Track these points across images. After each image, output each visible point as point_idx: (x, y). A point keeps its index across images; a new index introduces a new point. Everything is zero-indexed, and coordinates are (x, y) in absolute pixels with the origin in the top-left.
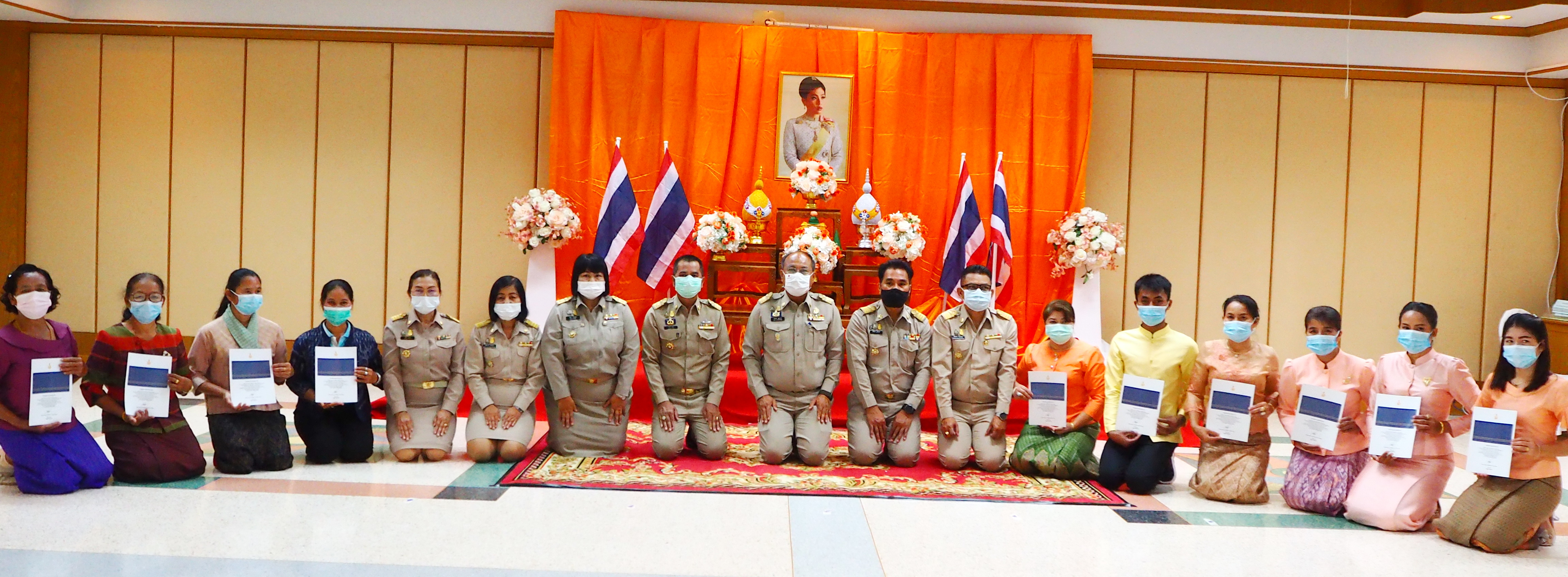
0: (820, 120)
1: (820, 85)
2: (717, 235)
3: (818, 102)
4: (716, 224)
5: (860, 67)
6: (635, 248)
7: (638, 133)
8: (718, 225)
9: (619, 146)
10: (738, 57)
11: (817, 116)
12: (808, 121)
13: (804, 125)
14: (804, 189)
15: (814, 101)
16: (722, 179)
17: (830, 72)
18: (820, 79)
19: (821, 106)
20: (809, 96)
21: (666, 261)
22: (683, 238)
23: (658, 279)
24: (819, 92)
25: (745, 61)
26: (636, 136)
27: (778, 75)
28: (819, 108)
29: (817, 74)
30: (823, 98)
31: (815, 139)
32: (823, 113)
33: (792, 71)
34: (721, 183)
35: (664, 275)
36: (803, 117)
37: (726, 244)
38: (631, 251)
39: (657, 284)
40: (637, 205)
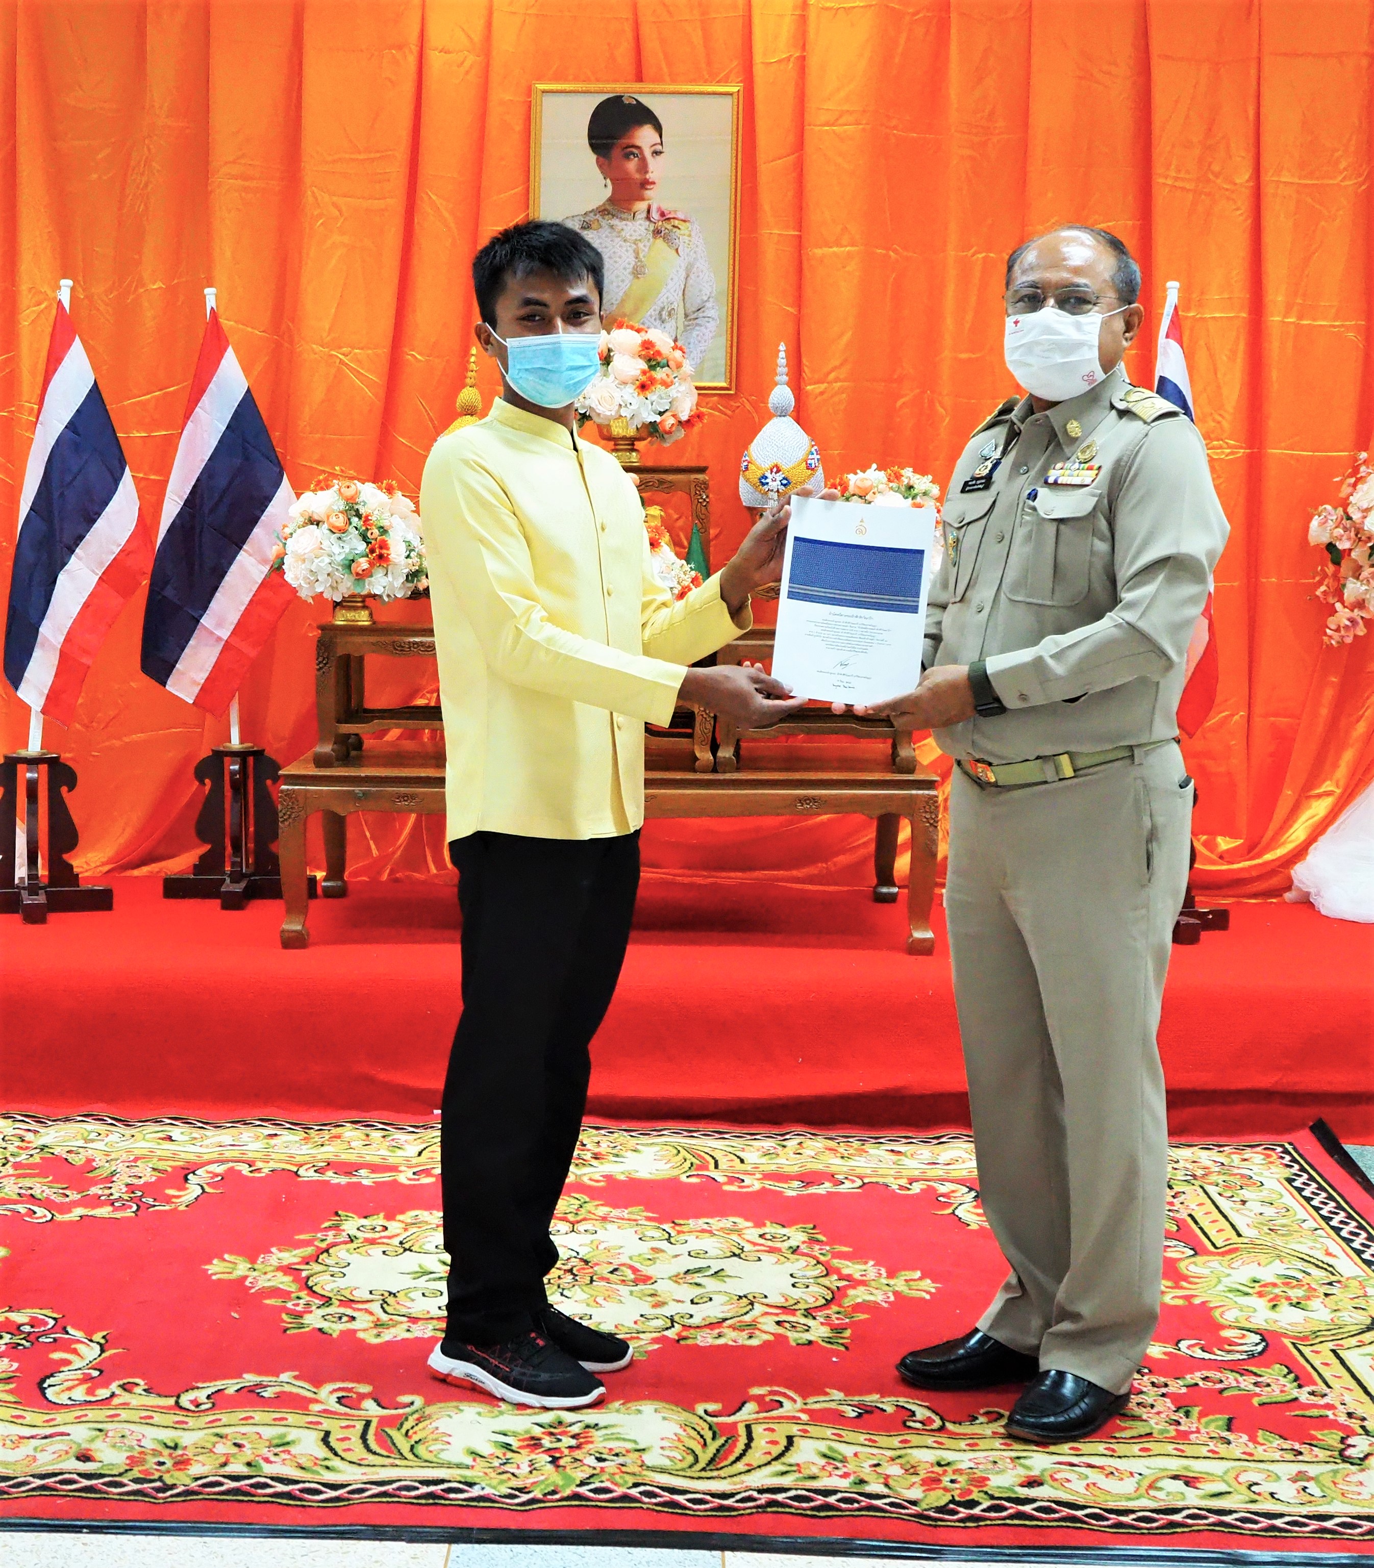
0: (648, 218)
1: (646, 116)
2: (336, 549)
3: (643, 167)
4: (333, 520)
5: (758, 58)
6: (126, 592)
7: (146, 275)
8: (340, 522)
9: (67, 305)
10: (415, 49)
11: (641, 206)
12: (615, 222)
13: (605, 231)
14: (599, 409)
15: (632, 165)
16: (382, 393)
17: (673, 81)
18: (646, 101)
19: (650, 176)
20: (616, 153)
21: (220, 625)
22: (264, 561)
23: (202, 677)
24: (645, 136)
25: (435, 60)
26: (141, 283)
27: (529, 91)
28: (645, 184)
29: (637, 86)
30: (657, 153)
31: (637, 272)
32: (656, 198)
33: (565, 80)
34: (379, 404)
35: (217, 666)
36: (603, 211)
37: (361, 577)
38: (115, 601)
39: (196, 690)
40: (127, 469)
